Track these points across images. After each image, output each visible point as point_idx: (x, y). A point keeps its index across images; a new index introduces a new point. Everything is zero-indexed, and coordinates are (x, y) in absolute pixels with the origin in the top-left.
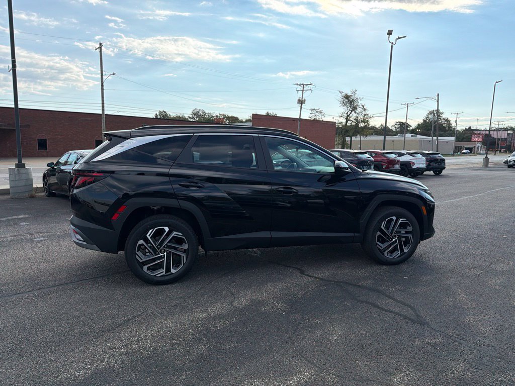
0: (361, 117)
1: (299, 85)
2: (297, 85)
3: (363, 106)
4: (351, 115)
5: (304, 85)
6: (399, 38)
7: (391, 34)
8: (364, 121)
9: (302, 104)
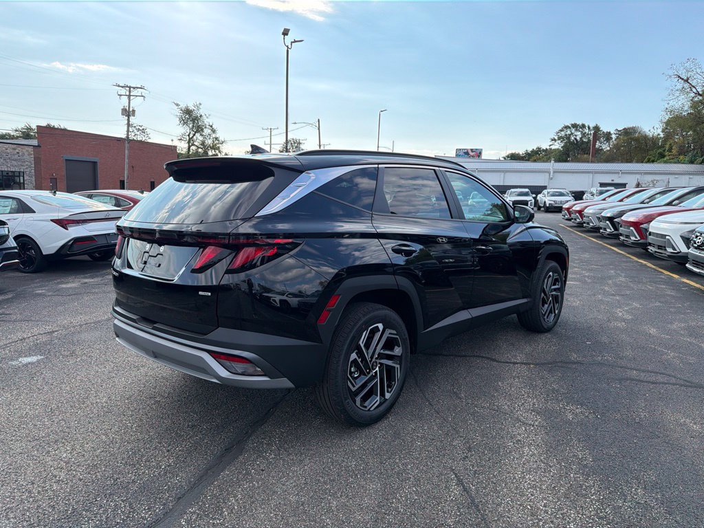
0: (209, 142)
1: (122, 87)
2: (119, 86)
3: (211, 126)
4: (195, 137)
5: (130, 87)
6: (295, 41)
7: (287, 34)
8: (214, 147)
9: (129, 116)
